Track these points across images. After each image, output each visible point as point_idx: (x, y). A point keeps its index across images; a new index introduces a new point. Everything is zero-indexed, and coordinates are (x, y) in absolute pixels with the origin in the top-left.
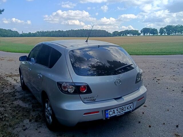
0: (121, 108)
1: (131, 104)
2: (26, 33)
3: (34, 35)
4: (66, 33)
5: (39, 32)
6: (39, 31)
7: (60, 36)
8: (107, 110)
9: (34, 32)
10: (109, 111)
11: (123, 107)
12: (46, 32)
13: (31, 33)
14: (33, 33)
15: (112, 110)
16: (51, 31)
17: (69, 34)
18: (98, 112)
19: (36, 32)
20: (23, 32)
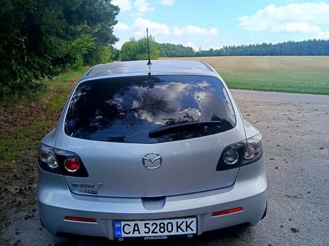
0: (158, 222)
1: (192, 219)
2: (204, 50)
3: (218, 53)
4: (277, 48)
5: (226, 47)
6: (228, 47)
7: (264, 55)
8: (119, 221)
9: (218, 49)
10: (123, 223)
11: (166, 222)
12: (239, 47)
13: (214, 50)
14: (216, 50)
15: (132, 224)
16: (248, 45)
17: (282, 49)
18: (94, 220)
19: (222, 48)
20: (201, 49)
